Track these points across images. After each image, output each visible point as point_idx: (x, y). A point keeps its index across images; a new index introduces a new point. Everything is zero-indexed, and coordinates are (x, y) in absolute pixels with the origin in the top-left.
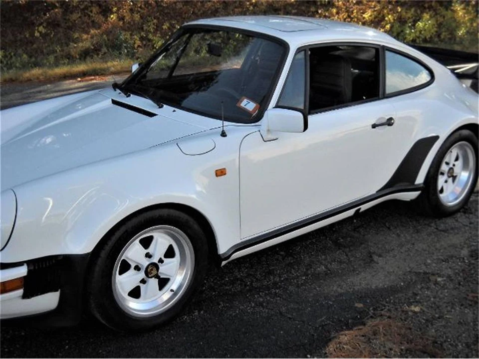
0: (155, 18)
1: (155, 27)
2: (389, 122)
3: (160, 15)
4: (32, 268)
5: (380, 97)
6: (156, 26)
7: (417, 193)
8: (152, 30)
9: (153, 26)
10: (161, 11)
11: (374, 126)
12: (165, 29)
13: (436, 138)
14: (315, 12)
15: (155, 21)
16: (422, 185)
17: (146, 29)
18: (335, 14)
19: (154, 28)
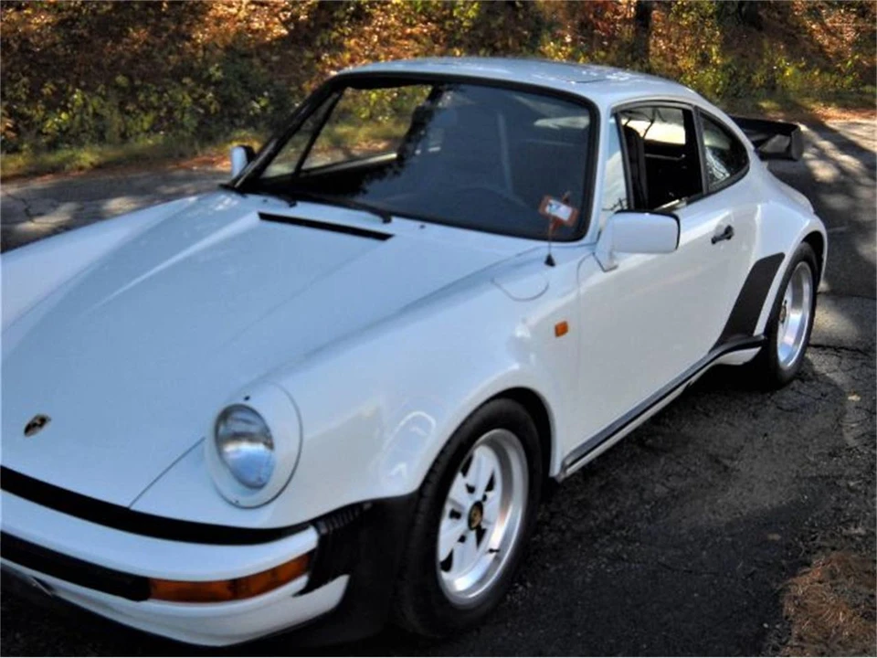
0: (24, 75)
1: (28, 91)
2: (728, 233)
3: (31, 67)
4: (324, 531)
5: (705, 191)
6: (30, 89)
7: (755, 351)
8: (24, 97)
9: (24, 90)
10: (31, 60)
11: (714, 241)
12: (48, 94)
13: (780, 257)
14: (314, 59)
15: (25, 80)
16: (763, 337)
17: (11, 96)
18: (347, 62)
19: (25, 93)
